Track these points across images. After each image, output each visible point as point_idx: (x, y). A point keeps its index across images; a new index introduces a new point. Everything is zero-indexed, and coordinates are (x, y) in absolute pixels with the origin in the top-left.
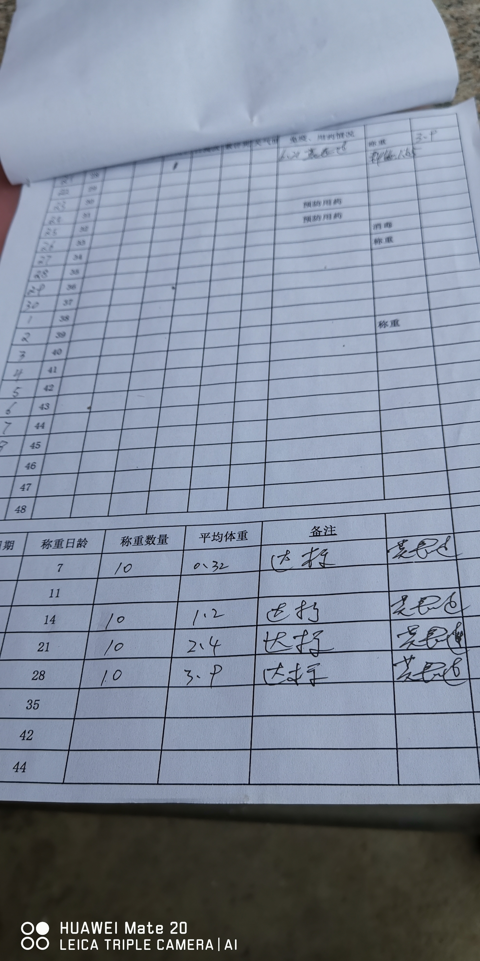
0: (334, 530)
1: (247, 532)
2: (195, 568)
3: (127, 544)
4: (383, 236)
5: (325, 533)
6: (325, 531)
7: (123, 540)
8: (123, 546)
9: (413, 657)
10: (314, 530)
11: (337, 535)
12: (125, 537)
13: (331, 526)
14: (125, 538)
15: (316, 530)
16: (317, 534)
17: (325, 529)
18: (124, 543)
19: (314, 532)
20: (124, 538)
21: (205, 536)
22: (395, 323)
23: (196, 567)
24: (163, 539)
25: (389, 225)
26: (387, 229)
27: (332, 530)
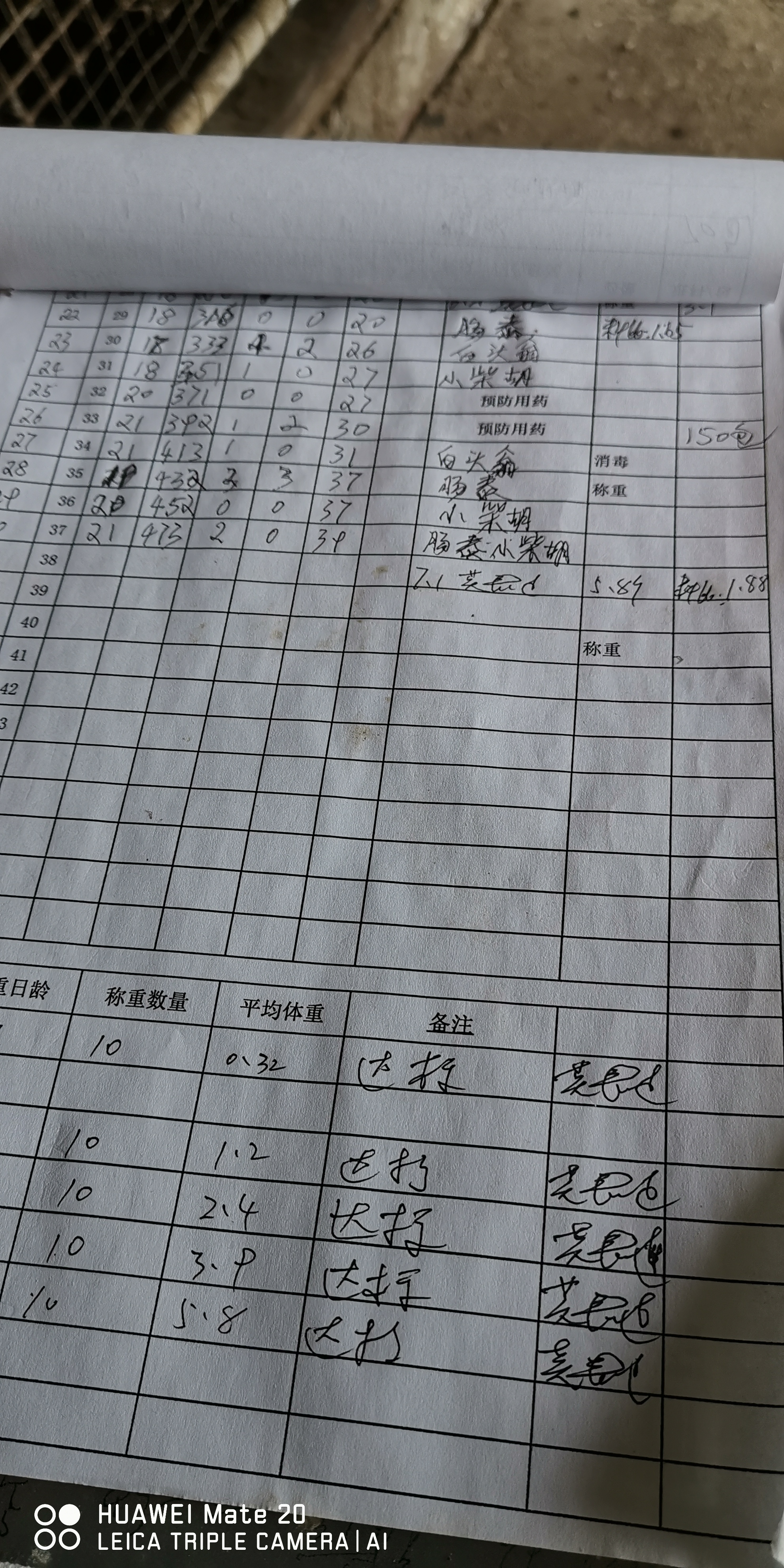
0: (470, 1026)
1: (323, 1008)
2: (228, 1063)
3: (116, 1002)
4: (611, 482)
5: (454, 1028)
6: (454, 1025)
7: (112, 993)
8: (109, 1005)
9: (575, 1280)
10: (437, 1020)
11: (473, 1034)
12: (115, 988)
13: (465, 1017)
14: (115, 991)
15: (440, 1020)
16: (440, 1027)
17: (454, 1021)
18: (112, 1000)
19: (435, 1024)
20: (112, 989)
21: (250, 1005)
22: (613, 650)
23: (230, 1061)
24: (179, 1001)
25: (621, 461)
26: (619, 470)
27: (467, 1024)
